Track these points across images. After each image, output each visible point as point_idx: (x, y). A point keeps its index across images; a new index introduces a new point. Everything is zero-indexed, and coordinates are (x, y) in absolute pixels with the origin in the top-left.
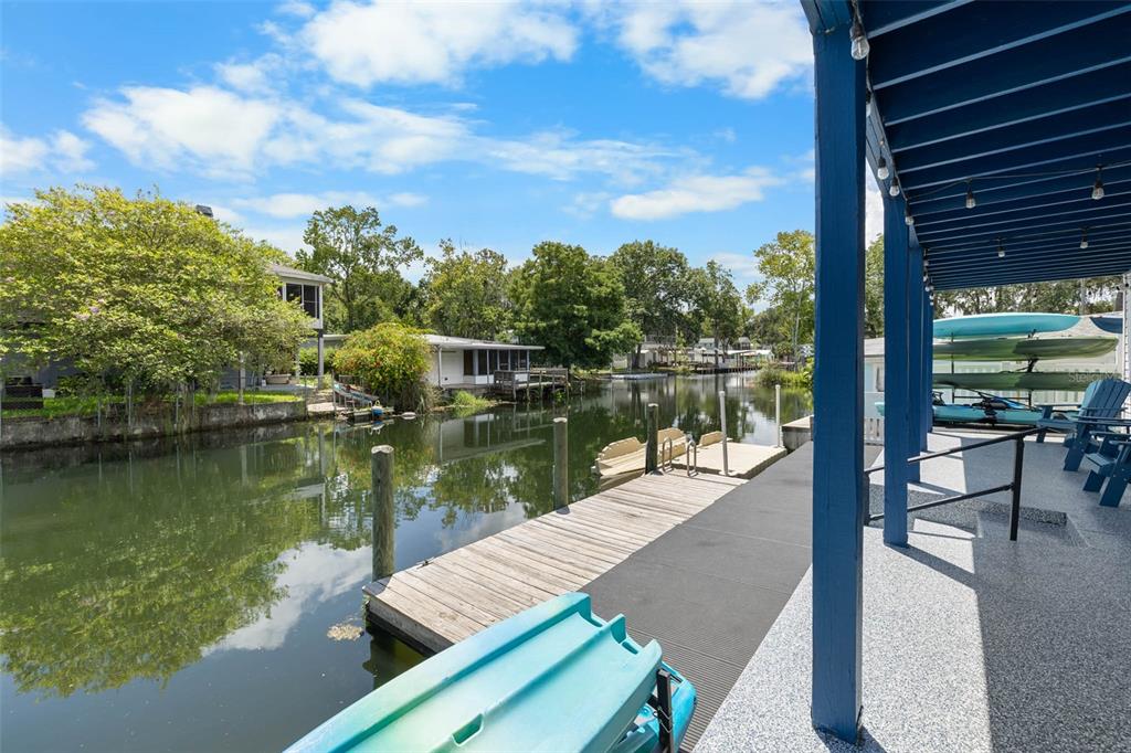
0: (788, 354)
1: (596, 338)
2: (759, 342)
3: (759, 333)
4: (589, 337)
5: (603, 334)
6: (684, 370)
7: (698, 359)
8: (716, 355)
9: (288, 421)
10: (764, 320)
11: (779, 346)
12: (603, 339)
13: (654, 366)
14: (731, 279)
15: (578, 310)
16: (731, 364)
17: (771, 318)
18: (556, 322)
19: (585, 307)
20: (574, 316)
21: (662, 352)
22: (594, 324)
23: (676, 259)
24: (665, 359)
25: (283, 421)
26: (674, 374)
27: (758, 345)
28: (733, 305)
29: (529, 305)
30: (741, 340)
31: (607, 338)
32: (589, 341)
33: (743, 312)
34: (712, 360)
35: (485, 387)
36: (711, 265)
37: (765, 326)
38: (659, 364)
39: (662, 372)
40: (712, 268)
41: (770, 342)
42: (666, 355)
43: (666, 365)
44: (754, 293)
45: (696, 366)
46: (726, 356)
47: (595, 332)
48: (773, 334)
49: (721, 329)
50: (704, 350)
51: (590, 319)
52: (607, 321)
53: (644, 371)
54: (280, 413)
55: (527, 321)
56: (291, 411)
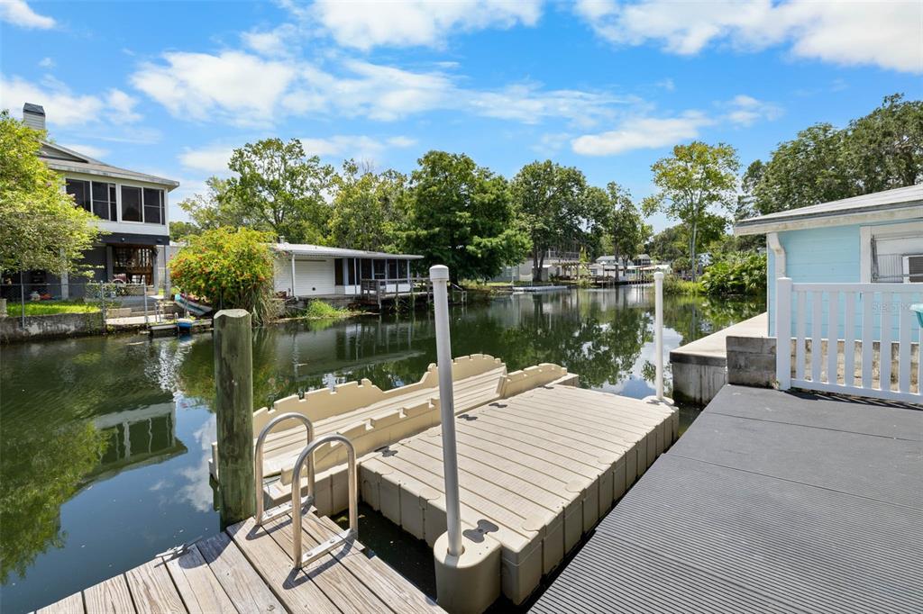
0: (685, 269)
1: (478, 245)
2: (658, 259)
3: (659, 251)
4: (471, 244)
5: (485, 241)
6: (584, 283)
7: (600, 273)
8: (617, 270)
9: (76, 335)
10: (663, 239)
11: (678, 262)
12: (485, 246)
13: (557, 279)
14: (630, 198)
15: (461, 217)
16: (631, 277)
17: (670, 236)
18: (437, 229)
19: (468, 214)
20: (458, 223)
21: (565, 267)
22: (476, 231)
23: (575, 178)
24: (568, 273)
25: (69, 336)
26: (576, 286)
27: (656, 261)
28: (632, 222)
29: (411, 213)
30: (641, 257)
31: (489, 244)
32: (470, 248)
33: (643, 228)
34: (613, 274)
35: (351, 297)
36: (612, 186)
37: (664, 244)
38: (561, 278)
39: (563, 284)
40: (613, 188)
41: (669, 259)
42: (570, 270)
43: (568, 278)
44: (650, 207)
45: (596, 279)
46: (626, 271)
47: (476, 239)
48: (671, 252)
49: (621, 245)
50: (605, 266)
51: (474, 225)
52: (491, 229)
53: (547, 283)
54: (64, 327)
55: (409, 229)
56: (82, 324)
